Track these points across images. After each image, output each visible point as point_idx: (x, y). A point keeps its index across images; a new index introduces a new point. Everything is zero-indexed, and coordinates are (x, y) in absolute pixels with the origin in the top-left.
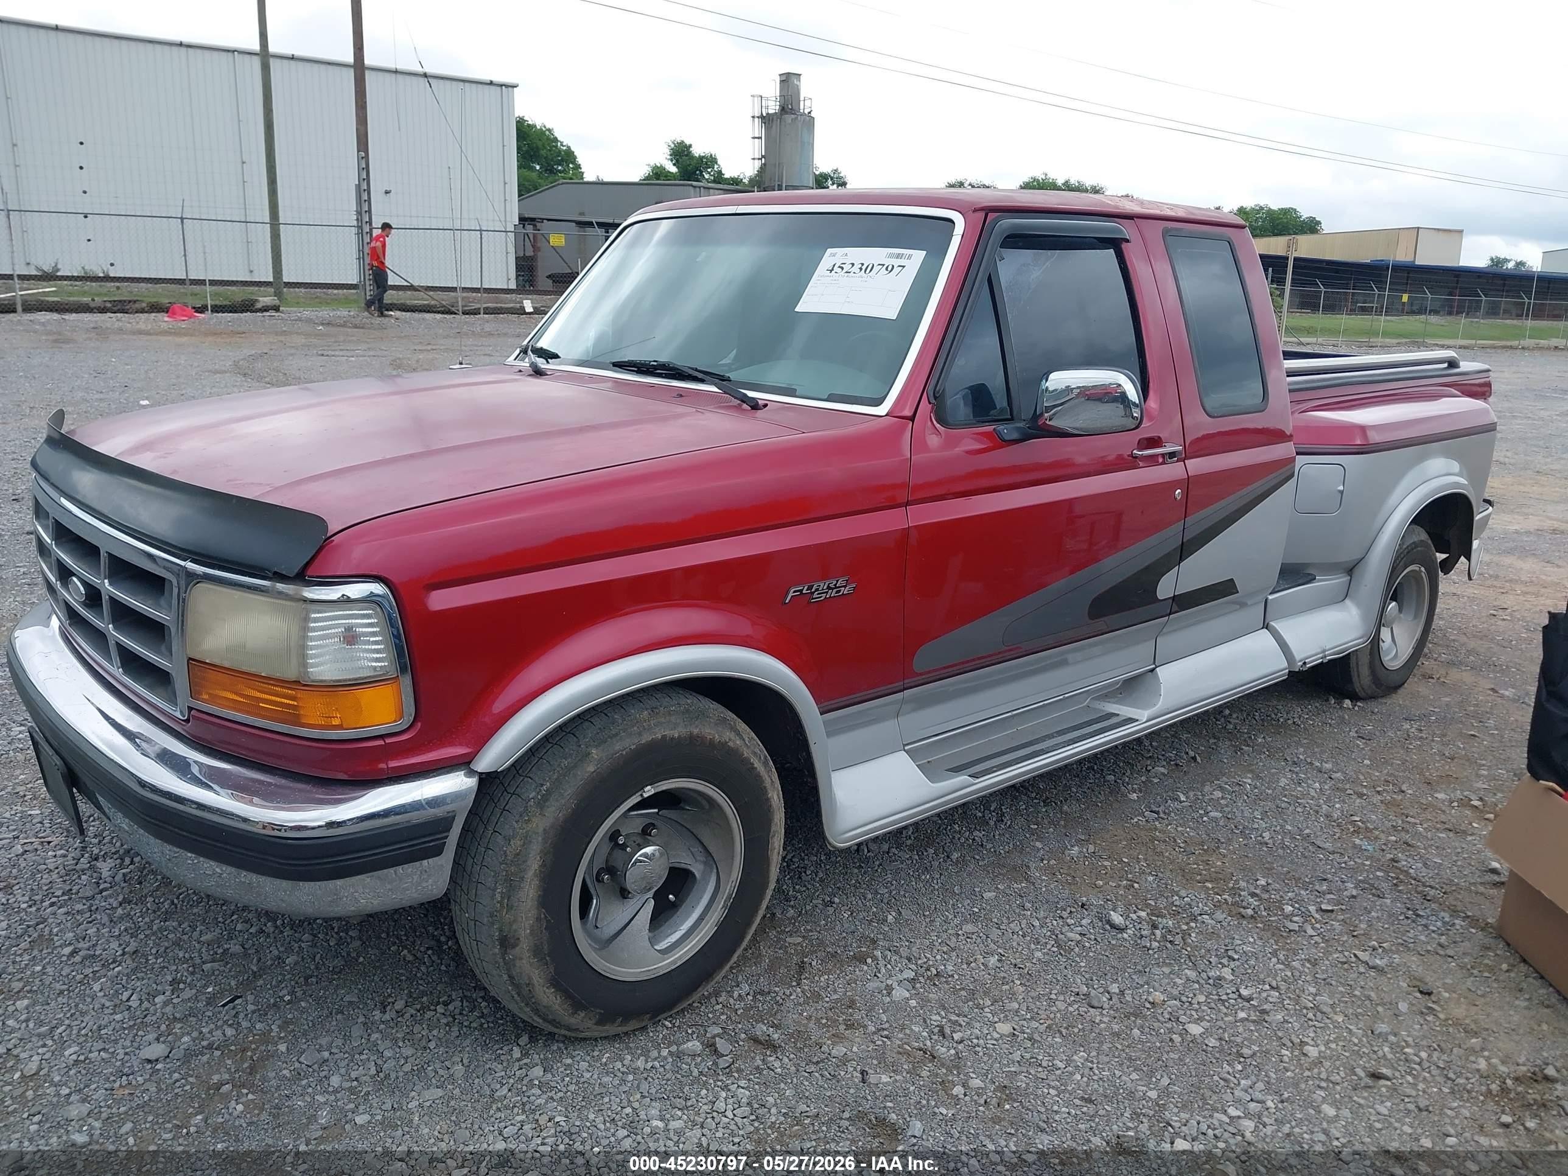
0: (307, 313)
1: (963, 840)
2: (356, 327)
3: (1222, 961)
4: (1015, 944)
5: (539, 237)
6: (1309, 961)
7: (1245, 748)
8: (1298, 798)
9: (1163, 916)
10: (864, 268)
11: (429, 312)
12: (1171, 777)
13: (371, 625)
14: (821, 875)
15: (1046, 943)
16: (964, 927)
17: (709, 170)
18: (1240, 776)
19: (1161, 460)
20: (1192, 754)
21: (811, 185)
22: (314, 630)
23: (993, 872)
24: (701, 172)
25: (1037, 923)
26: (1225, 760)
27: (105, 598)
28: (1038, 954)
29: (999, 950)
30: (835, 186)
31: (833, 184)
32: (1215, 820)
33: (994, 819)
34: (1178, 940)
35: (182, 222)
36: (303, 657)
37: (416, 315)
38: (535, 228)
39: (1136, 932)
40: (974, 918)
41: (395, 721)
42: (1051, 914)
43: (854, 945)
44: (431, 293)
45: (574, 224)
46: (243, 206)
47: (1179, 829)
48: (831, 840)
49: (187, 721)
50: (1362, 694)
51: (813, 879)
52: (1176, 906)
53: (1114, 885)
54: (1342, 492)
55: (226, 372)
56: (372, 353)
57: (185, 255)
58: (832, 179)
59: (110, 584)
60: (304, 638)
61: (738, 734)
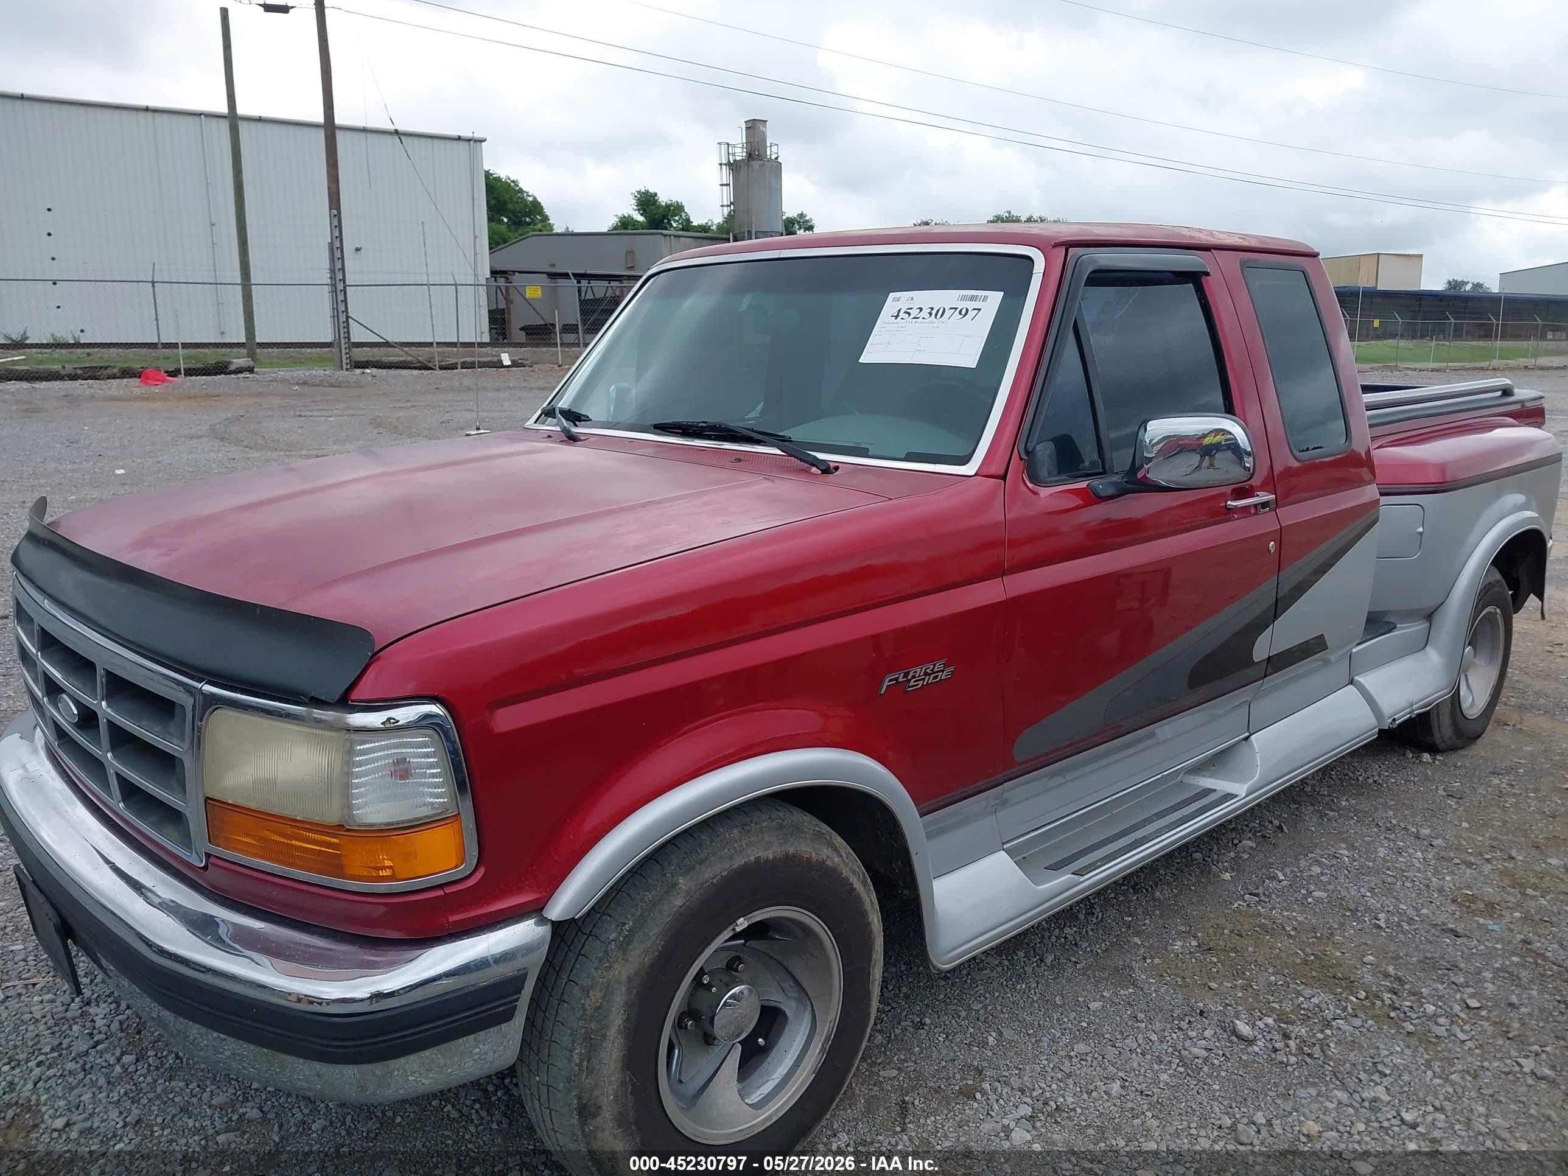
0: (282, 374)
1: (1054, 939)
2: (332, 386)
3: (1373, 1077)
4: (1135, 1065)
5: (511, 289)
6: (1468, 1072)
7: (1331, 813)
8: (1404, 871)
9: (1292, 1023)
10: (934, 312)
11: (405, 368)
12: (1261, 851)
13: (427, 755)
14: (904, 990)
15: (1170, 1062)
16: (1075, 1046)
17: (677, 218)
18: (1333, 846)
19: (1253, 511)
20: (1276, 823)
21: (780, 230)
22: (360, 764)
23: (1094, 976)
24: (669, 221)
25: (1154, 1038)
26: (1313, 829)
27: (102, 721)
28: (1164, 1077)
29: (1120, 1074)
30: (802, 230)
31: (800, 229)
32: (1318, 900)
33: (1084, 912)
34: (1317, 1051)
35: (153, 286)
36: (347, 797)
37: (393, 372)
38: (507, 280)
39: (1268, 1045)
40: (1084, 1035)
41: (456, 867)
42: (1169, 1026)
43: (958, 1076)
44: (406, 349)
45: (545, 276)
46: (212, 268)
47: (1285, 913)
48: (935, 962)
49: (205, 868)
50: (1442, 746)
51: (898, 996)
52: (1304, 1009)
53: (1229, 985)
54: (1421, 534)
55: (201, 437)
56: (350, 412)
57: (157, 319)
58: (799, 223)
59: (109, 706)
60: (349, 775)
61: (836, 850)
